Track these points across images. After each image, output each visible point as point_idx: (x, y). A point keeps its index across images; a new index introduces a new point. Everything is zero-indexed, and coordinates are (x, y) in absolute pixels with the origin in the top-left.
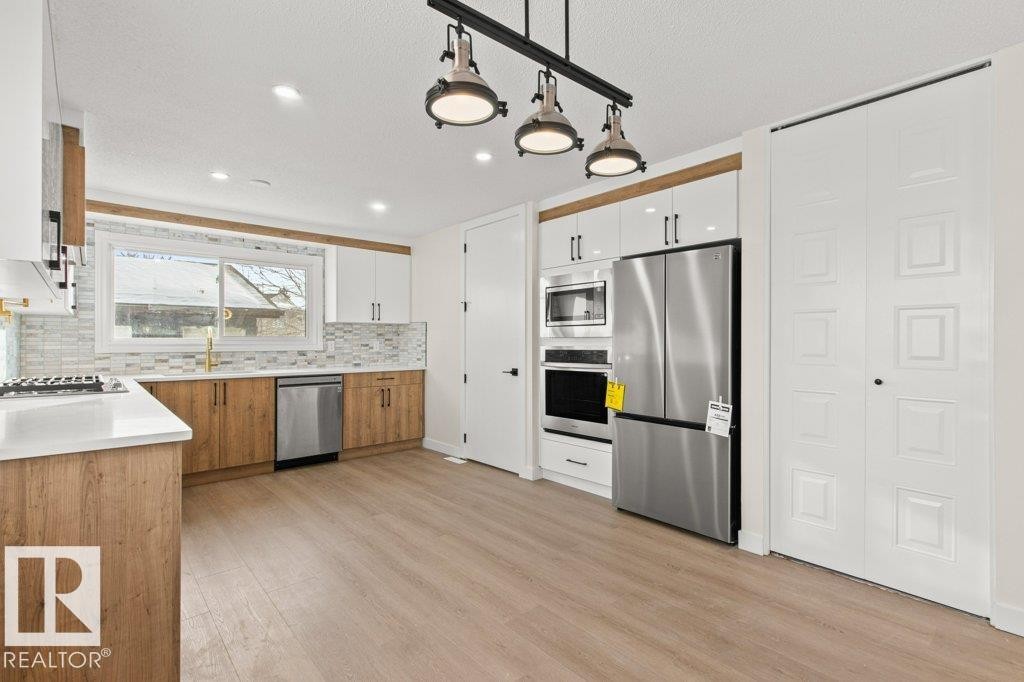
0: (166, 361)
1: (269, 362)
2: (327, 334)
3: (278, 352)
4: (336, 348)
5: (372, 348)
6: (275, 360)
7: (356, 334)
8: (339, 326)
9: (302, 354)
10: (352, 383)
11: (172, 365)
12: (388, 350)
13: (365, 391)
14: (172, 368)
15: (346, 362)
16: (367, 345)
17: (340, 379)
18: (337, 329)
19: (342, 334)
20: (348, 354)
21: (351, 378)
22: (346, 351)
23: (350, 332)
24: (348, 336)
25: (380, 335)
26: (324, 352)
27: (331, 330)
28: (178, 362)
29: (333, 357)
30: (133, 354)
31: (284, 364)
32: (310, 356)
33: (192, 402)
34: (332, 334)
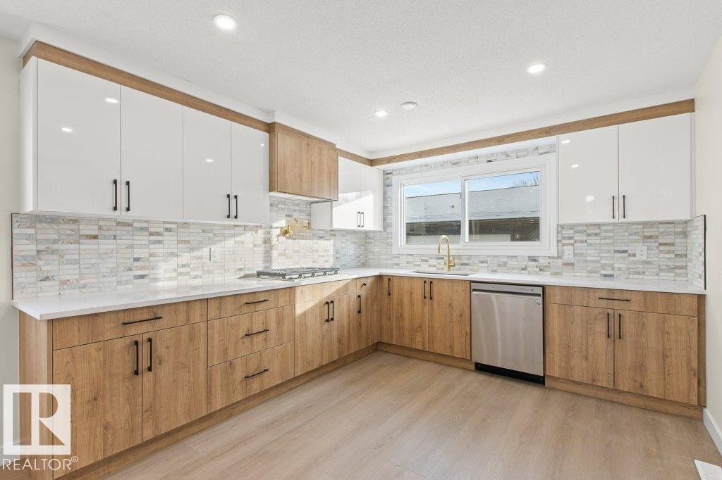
0: (427, 261)
1: (499, 265)
2: (563, 238)
3: (508, 257)
4: (575, 255)
5: (634, 255)
6: (505, 264)
7: (605, 238)
8: (581, 228)
9: (533, 259)
10: (558, 297)
11: (431, 263)
12: (665, 259)
13: (578, 310)
14: (430, 266)
15: (591, 272)
16: (625, 252)
17: (539, 291)
18: (576, 232)
19: (585, 238)
20: (593, 262)
21: (557, 291)
22: (589, 258)
23: (596, 235)
24: (592, 240)
25: (650, 237)
26: (559, 257)
27: (567, 233)
28: (433, 262)
29: (573, 264)
30: (410, 255)
31: (513, 269)
32: (542, 262)
33: (412, 293)
34: (570, 238)
